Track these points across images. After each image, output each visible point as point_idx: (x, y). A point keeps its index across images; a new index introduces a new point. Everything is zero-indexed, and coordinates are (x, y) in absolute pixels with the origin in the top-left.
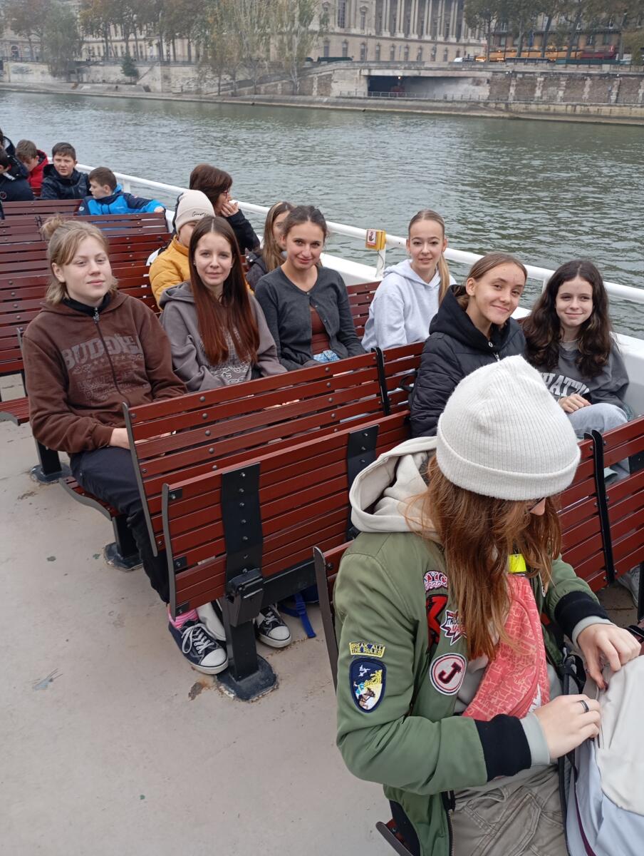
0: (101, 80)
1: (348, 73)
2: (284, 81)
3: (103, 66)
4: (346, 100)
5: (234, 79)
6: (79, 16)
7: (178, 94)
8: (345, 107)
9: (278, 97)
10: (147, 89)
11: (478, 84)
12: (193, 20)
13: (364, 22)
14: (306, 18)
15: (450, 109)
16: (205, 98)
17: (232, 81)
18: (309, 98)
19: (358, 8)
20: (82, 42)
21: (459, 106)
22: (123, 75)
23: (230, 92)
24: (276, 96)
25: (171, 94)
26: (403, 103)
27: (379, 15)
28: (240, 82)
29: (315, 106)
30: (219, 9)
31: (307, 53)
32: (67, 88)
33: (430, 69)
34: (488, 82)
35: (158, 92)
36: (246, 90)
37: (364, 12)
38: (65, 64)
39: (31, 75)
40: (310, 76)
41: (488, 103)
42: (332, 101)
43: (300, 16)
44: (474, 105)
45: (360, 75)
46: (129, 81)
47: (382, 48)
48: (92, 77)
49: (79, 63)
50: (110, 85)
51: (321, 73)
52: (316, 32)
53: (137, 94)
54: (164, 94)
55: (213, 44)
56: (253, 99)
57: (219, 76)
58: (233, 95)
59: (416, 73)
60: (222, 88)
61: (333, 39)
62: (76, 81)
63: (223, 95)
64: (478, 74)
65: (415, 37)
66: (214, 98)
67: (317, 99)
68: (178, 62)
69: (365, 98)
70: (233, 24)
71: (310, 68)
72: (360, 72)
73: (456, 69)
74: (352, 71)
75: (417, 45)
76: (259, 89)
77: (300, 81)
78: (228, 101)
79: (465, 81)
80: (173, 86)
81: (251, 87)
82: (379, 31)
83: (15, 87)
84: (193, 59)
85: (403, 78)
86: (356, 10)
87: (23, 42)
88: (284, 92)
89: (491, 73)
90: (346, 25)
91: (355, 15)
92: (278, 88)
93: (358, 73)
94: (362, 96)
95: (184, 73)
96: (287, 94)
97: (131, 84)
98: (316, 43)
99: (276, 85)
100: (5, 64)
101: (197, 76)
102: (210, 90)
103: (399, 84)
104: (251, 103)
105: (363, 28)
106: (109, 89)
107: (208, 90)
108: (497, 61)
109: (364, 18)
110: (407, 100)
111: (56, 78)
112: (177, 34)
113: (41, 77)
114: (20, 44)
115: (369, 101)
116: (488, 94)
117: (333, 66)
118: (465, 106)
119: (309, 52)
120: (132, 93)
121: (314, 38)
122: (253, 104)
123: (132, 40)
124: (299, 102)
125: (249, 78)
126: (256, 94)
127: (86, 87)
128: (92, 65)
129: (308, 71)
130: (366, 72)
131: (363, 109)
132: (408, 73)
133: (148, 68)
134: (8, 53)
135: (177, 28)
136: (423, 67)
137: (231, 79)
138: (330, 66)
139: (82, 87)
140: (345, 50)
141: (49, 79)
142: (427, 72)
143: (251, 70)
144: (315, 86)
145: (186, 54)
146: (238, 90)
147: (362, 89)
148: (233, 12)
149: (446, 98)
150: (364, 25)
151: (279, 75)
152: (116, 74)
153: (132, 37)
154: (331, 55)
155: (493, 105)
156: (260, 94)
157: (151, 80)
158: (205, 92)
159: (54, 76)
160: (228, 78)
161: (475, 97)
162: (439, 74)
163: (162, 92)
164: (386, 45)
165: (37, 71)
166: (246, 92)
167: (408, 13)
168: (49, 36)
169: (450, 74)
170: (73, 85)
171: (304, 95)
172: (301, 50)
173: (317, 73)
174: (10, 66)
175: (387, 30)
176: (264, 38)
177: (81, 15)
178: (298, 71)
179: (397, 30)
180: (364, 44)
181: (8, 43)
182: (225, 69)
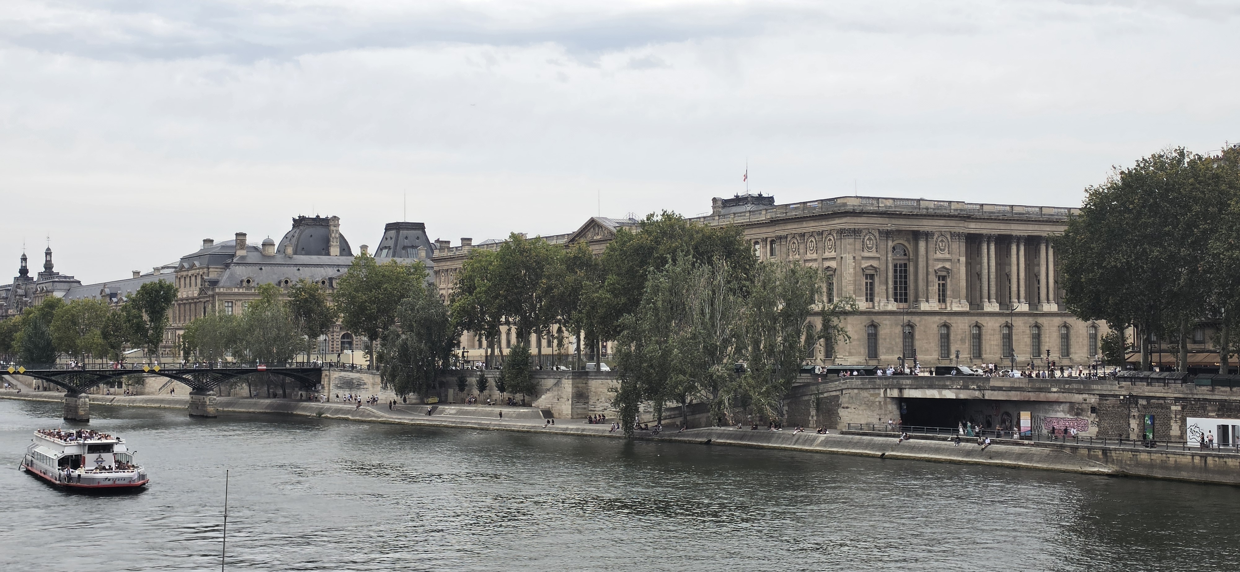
1: (865, 394)
5: (683, 402)
11: (1078, 414)
27: (974, 276)
33: (1000, 389)
34: (1094, 410)
37: (944, 275)
40: (806, 398)
45: (885, 397)
46: (520, 402)
47: (984, 329)
51: (821, 393)
53: (530, 425)
54: (574, 425)
60: (664, 414)
64: (1078, 398)
65: (1053, 308)
68: (601, 373)
71: (804, 386)
72: (886, 392)
74: (872, 392)
78: (674, 438)
79: (1059, 407)
82: (977, 303)
83: (333, 412)
86: (928, 274)
89: (1097, 397)
90: (911, 297)
91: (928, 282)
93: (882, 395)
97: (524, 406)
100: (324, 373)
104: (705, 440)
105: (943, 301)
109: (944, 285)
120: (522, 423)
129: (802, 390)
130: (895, 393)
133: (556, 381)
136: (987, 386)
138: (837, 383)
144: (813, 412)
146: (688, 418)
150: (944, 295)
157: (555, 401)
164: (993, 324)
165: (374, 385)
174: (330, 377)
175: (994, 301)
179: (1014, 300)
180: (947, 325)
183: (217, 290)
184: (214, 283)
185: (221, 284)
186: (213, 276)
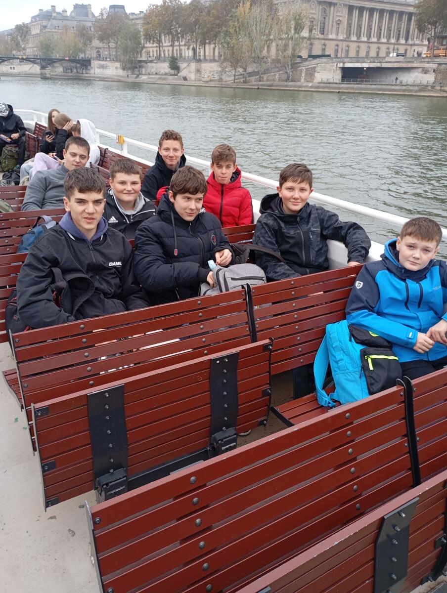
0: (154, 73)
1: (328, 66)
2: (281, 72)
3: (156, 63)
4: (326, 85)
5: (245, 71)
6: (142, 30)
7: (207, 82)
8: (325, 89)
9: (276, 83)
10: (185, 79)
11: (426, 73)
12: (219, 31)
13: (338, 30)
14: (299, 28)
15: (404, 90)
16: (224, 85)
17: (243, 73)
18: (298, 84)
19: (335, 20)
20: (144, 47)
21: (411, 88)
22: (169, 69)
23: (242, 80)
24: (274, 82)
25: (201, 82)
26: (369, 86)
27: (349, 25)
28: (250, 73)
29: (303, 89)
30: (238, 23)
31: (298, 52)
32: (132, 79)
33: (390, 62)
34: (434, 71)
35: (192, 81)
36: (253, 78)
37: (339, 23)
38: (131, 62)
39: (108, 70)
40: (300, 68)
41: (435, 86)
42: (315, 86)
43: (295, 27)
44: (424, 88)
45: (337, 67)
46: (173, 73)
47: (350, 48)
48: (148, 71)
49: (141, 61)
50: (160, 76)
51: (308, 66)
52: (306, 38)
53: (178, 82)
54: (197, 82)
55: (233, 47)
56: (258, 85)
57: (235, 69)
58: (245, 82)
59: (378, 65)
60: (236, 77)
61: (316, 42)
62: (138, 73)
63: (237, 82)
64: (426, 65)
65: (375, 40)
66: (231, 84)
67: (305, 84)
68: (207, 60)
69: (340, 83)
70: (247, 32)
71: (300, 63)
72: (337, 65)
73: (409, 62)
74: (331, 64)
75: (376, 45)
76: (263, 77)
77: (292, 72)
78: (240, 87)
79: (416, 70)
80: (202, 76)
81: (257, 77)
82: (349, 36)
83: (97, 78)
84: (216, 58)
85: (368, 69)
86: (333, 22)
87: (104, 48)
88: (280, 80)
89: (437, 65)
90: (325, 33)
91: (332, 26)
92: (276, 77)
93: (335, 66)
94: (338, 82)
95: (211, 67)
96: (283, 81)
97: (174, 75)
98: (305, 45)
99: (275, 75)
100: (92, 62)
101: (220, 69)
102: (228, 79)
103: (365, 73)
104: (256, 87)
105: (337, 34)
106: (160, 78)
107: (227, 79)
108: (439, 56)
109: (338, 28)
110: (371, 84)
111: (125, 72)
112: (207, 41)
113: (115, 71)
114: (102, 49)
115: (343, 85)
116: (434, 80)
117: (317, 61)
118: (416, 88)
119: (300, 51)
120: (175, 81)
121: (304, 42)
122: (258, 88)
123: (176, 46)
124: (291, 86)
125: (256, 71)
126: (260, 81)
127: (144, 77)
128: (149, 62)
129: (298, 65)
130: (341, 65)
131: (338, 91)
132: (372, 65)
133: (187, 64)
134: (94, 55)
135: (208, 37)
136: (384, 61)
137: (243, 71)
138: (315, 61)
139: (142, 77)
140: (324, 50)
141: (121, 72)
142: (387, 64)
143: (258, 64)
144: (303, 75)
145: (212, 54)
146: (247, 79)
147: (337, 76)
148: (248, 25)
149: (401, 83)
150: (338, 32)
151: (278, 68)
152: (164, 68)
153: (176, 43)
154: (314, 53)
155: (438, 88)
156: (263, 81)
157: (188, 73)
158: (225, 80)
159: (124, 70)
160: (241, 70)
161: (425, 82)
162: (396, 65)
163: (195, 81)
164: (353, 46)
165: (112, 67)
166: (253, 80)
167: (371, 23)
168: (122, 43)
169: (405, 65)
170: (135, 76)
171: (294, 81)
172: (294, 50)
173: (305, 66)
174: (95, 63)
175: (355, 35)
176: (268, 42)
177: (144, 29)
178: (291, 65)
179: (362, 35)
180: (337, 45)
181: (94, 49)
182: (240, 64)
183: (47, 30)
184: (45, 27)
185: (48, 27)
186: (45, 24)
